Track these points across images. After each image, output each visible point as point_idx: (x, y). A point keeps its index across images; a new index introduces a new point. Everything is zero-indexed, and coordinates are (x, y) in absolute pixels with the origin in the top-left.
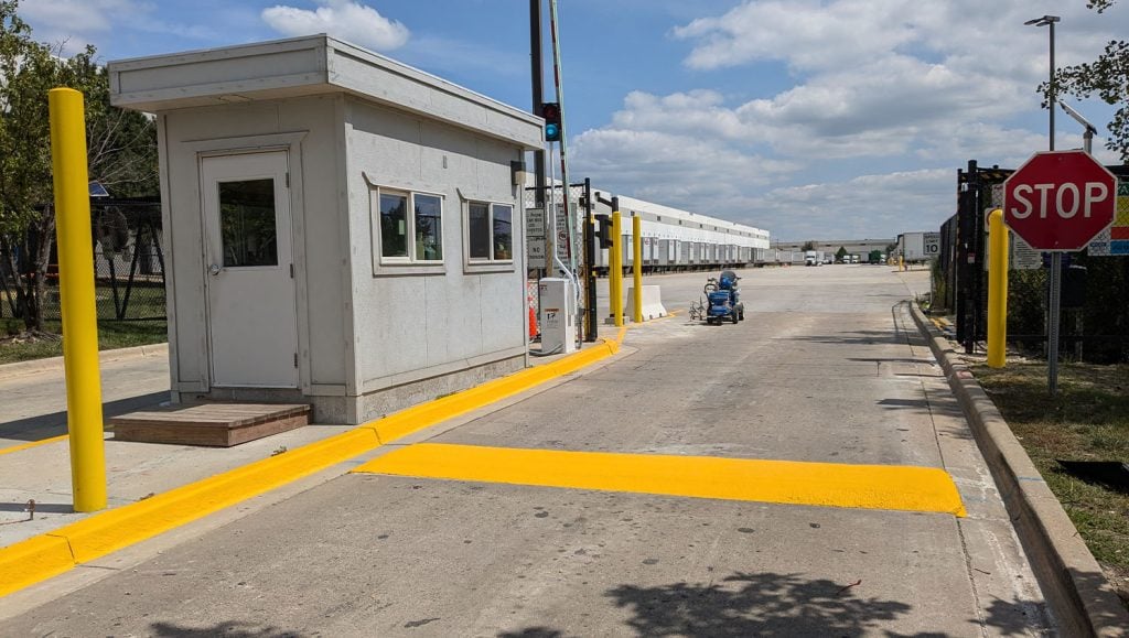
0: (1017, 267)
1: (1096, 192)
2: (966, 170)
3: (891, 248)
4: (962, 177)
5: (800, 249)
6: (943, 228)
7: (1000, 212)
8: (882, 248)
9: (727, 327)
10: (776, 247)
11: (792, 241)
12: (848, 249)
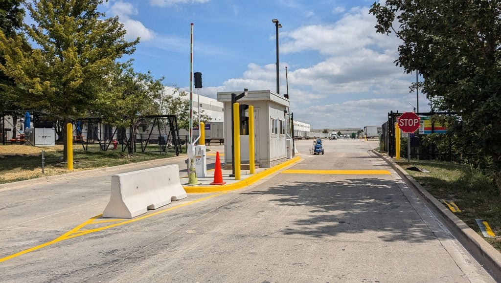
0: (403, 137)
1: (416, 121)
2: (390, 113)
3: (360, 132)
4: (389, 115)
5: (322, 132)
6: (383, 126)
7: (397, 124)
8: (356, 132)
9: (320, 156)
10: (312, 131)
11: (319, 129)
12: (342, 132)
